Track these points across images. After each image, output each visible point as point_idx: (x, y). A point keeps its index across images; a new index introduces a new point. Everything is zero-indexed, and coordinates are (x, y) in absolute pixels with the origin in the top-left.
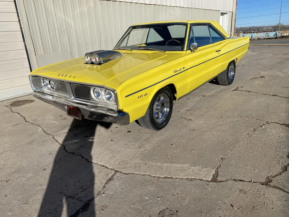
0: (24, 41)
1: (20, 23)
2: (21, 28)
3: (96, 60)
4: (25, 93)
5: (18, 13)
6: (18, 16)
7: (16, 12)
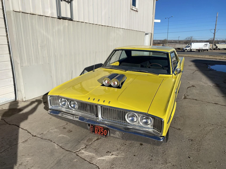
0: (10, 53)
1: (7, 38)
2: (8, 42)
3: (114, 84)
4: (7, 100)
5: (6, 29)
6: (6, 31)
7: (5, 27)
